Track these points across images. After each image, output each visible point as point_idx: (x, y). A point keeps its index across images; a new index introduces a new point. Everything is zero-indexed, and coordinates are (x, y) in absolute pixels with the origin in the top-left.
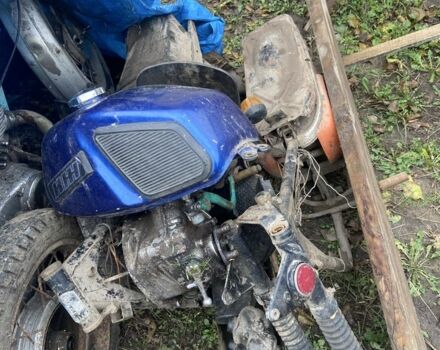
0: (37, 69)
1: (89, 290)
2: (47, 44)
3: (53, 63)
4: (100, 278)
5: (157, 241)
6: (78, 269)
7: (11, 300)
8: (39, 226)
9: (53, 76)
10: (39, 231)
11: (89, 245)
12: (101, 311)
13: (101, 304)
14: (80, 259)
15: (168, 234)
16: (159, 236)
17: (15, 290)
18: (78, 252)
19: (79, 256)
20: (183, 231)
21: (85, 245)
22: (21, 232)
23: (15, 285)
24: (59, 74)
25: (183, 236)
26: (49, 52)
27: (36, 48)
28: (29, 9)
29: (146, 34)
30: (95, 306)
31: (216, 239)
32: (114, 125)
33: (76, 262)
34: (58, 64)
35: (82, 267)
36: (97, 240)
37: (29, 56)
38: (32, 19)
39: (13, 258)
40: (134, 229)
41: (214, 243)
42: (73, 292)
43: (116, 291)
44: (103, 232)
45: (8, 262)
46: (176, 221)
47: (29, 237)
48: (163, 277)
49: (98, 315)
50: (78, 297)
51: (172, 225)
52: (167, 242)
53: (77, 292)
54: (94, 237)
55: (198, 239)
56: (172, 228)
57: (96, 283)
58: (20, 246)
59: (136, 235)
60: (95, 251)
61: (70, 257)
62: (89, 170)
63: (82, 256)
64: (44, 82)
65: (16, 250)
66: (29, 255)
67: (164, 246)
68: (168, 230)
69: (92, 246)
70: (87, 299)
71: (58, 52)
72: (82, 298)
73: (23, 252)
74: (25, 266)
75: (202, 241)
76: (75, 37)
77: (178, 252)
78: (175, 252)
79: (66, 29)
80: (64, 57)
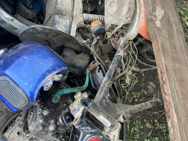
0: (8, 30)
2: (6, 18)
4: (25, 134)
6: (11, 134)
9: (16, 31)
14: (13, 129)
15: (36, 120)
18: (12, 125)
19: (12, 127)
21: (16, 121)
25: (41, 121)
26: (9, 22)
27: (3, 22)
31: (63, 117)
33: (10, 131)
34: (15, 26)
36: (22, 117)
41: (62, 119)
44: (26, 112)
46: (39, 113)
51: (38, 115)
52: (35, 125)
55: (51, 120)
57: (22, 137)
61: (8, 129)
63: (14, 127)
67: (34, 127)
68: (36, 118)
69: (19, 121)
71: (12, 20)
75: (54, 120)
76: (28, 5)
77: (40, 130)
78: (39, 130)
79: (21, 3)
80: (16, 21)
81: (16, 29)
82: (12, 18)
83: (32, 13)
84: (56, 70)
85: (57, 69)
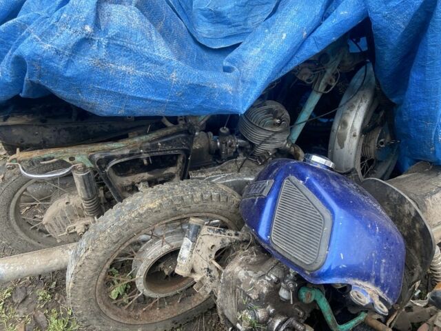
0: (333, 135)
1: (200, 253)
2: (353, 126)
3: (344, 139)
4: (213, 256)
5: (250, 273)
6: (208, 237)
7: (168, 212)
8: (223, 199)
9: (337, 146)
10: (220, 200)
11: (229, 235)
12: (193, 271)
13: (197, 269)
14: (215, 234)
15: (260, 277)
16: (255, 273)
17: (176, 210)
18: (219, 230)
19: (217, 232)
20: (269, 288)
21: (228, 232)
22: (212, 191)
23: (178, 208)
24: (341, 148)
25: (265, 290)
26: (349, 132)
27: (344, 124)
28: (364, 100)
29: (429, 174)
30: (193, 265)
31: (286, 324)
32: (301, 182)
33: (211, 233)
34: (346, 142)
35: (211, 239)
36: (236, 238)
37: (336, 126)
38: (359, 107)
39: (193, 197)
40: (255, 255)
41: (281, 324)
42: (191, 243)
43: (212, 274)
44: (245, 238)
45: (188, 195)
46: (274, 278)
47: (211, 196)
48: (233, 299)
49: (188, 270)
50: (190, 250)
51: (269, 277)
52: (253, 280)
53: (193, 246)
54: (237, 235)
55: (273, 306)
56: (267, 278)
57: (208, 255)
58: (202, 196)
59: (252, 259)
60: (228, 241)
61: (213, 227)
62: (265, 194)
63: (218, 234)
64: (330, 145)
65: (198, 195)
66: (201, 204)
67: (249, 280)
68: (263, 276)
69: (229, 237)
70: (194, 255)
71: (354, 136)
72: (191, 252)
73: (199, 199)
74: (193, 206)
75: (274, 311)
76: (382, 140)
77: (250, 295)
78: (249, 292)
79: (380, 131)
80: (355, 141)
81: (342, 146)
82: (358, 133)
83: (373, 152)
84: (384, 292)
85: (387, 292)
